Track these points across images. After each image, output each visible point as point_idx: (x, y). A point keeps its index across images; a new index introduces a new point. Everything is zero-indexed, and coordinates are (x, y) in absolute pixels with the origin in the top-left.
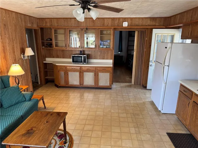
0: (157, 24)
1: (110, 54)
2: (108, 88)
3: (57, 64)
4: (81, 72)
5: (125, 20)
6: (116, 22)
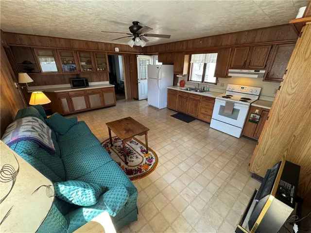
0: (138, 51)
1: (105, 77)
2: (114, 105)
3: (55, 92)
4: (86, 95)
5: (116, 45)
6: (109, 47)
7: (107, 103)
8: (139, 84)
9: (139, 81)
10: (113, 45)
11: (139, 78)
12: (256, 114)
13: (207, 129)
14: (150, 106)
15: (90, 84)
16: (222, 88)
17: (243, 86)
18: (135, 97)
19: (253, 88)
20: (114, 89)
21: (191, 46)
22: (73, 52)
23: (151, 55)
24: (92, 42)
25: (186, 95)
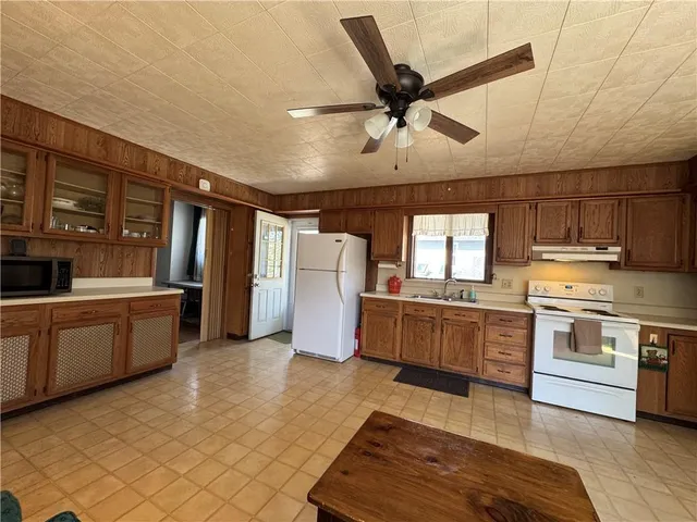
5: (204, 174)
6: (182, 172)
7: (139, 361)
8: (255, 289)
9: (255, 281)
10: (194, 172)
11: (255, 272)
12: (653, 344)
13: (525, 405)
14: (301, 356)
15: (77, 283)
16: (509, 291)
17: (569, 284)
18: (238, 333)
19: (594, 286)
20: (178, 303)
21: (421, 196)
22: (33, 154)
23: (287, 216)
24: (128, 143)
25: (429, 313)
